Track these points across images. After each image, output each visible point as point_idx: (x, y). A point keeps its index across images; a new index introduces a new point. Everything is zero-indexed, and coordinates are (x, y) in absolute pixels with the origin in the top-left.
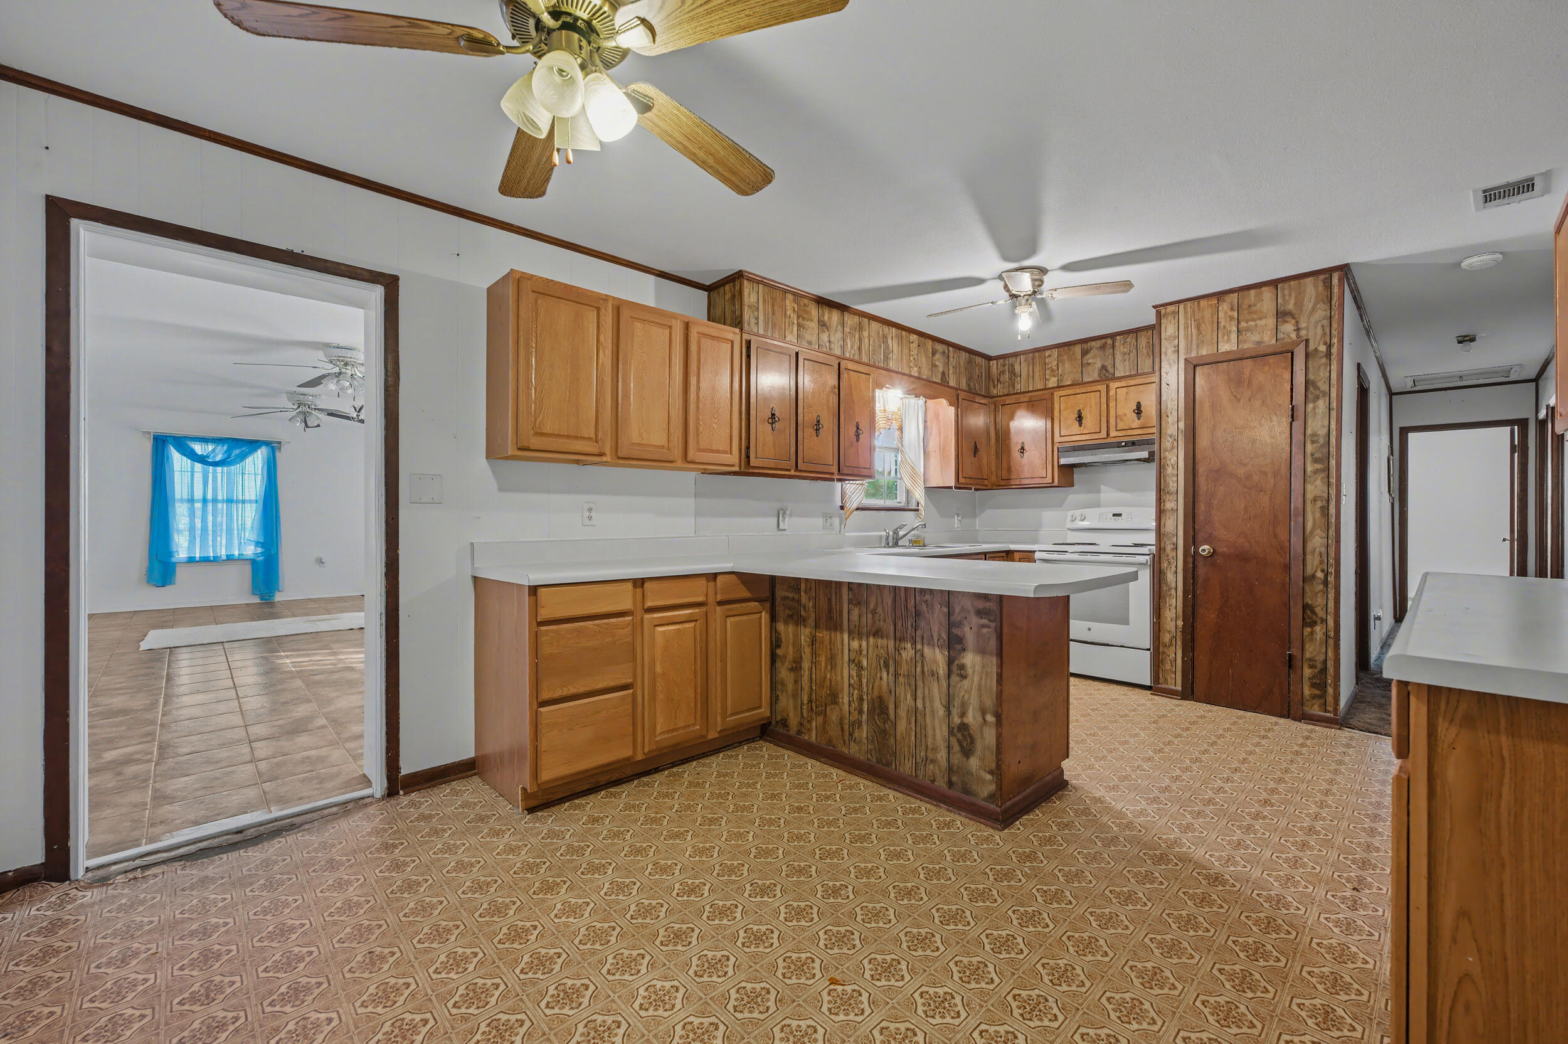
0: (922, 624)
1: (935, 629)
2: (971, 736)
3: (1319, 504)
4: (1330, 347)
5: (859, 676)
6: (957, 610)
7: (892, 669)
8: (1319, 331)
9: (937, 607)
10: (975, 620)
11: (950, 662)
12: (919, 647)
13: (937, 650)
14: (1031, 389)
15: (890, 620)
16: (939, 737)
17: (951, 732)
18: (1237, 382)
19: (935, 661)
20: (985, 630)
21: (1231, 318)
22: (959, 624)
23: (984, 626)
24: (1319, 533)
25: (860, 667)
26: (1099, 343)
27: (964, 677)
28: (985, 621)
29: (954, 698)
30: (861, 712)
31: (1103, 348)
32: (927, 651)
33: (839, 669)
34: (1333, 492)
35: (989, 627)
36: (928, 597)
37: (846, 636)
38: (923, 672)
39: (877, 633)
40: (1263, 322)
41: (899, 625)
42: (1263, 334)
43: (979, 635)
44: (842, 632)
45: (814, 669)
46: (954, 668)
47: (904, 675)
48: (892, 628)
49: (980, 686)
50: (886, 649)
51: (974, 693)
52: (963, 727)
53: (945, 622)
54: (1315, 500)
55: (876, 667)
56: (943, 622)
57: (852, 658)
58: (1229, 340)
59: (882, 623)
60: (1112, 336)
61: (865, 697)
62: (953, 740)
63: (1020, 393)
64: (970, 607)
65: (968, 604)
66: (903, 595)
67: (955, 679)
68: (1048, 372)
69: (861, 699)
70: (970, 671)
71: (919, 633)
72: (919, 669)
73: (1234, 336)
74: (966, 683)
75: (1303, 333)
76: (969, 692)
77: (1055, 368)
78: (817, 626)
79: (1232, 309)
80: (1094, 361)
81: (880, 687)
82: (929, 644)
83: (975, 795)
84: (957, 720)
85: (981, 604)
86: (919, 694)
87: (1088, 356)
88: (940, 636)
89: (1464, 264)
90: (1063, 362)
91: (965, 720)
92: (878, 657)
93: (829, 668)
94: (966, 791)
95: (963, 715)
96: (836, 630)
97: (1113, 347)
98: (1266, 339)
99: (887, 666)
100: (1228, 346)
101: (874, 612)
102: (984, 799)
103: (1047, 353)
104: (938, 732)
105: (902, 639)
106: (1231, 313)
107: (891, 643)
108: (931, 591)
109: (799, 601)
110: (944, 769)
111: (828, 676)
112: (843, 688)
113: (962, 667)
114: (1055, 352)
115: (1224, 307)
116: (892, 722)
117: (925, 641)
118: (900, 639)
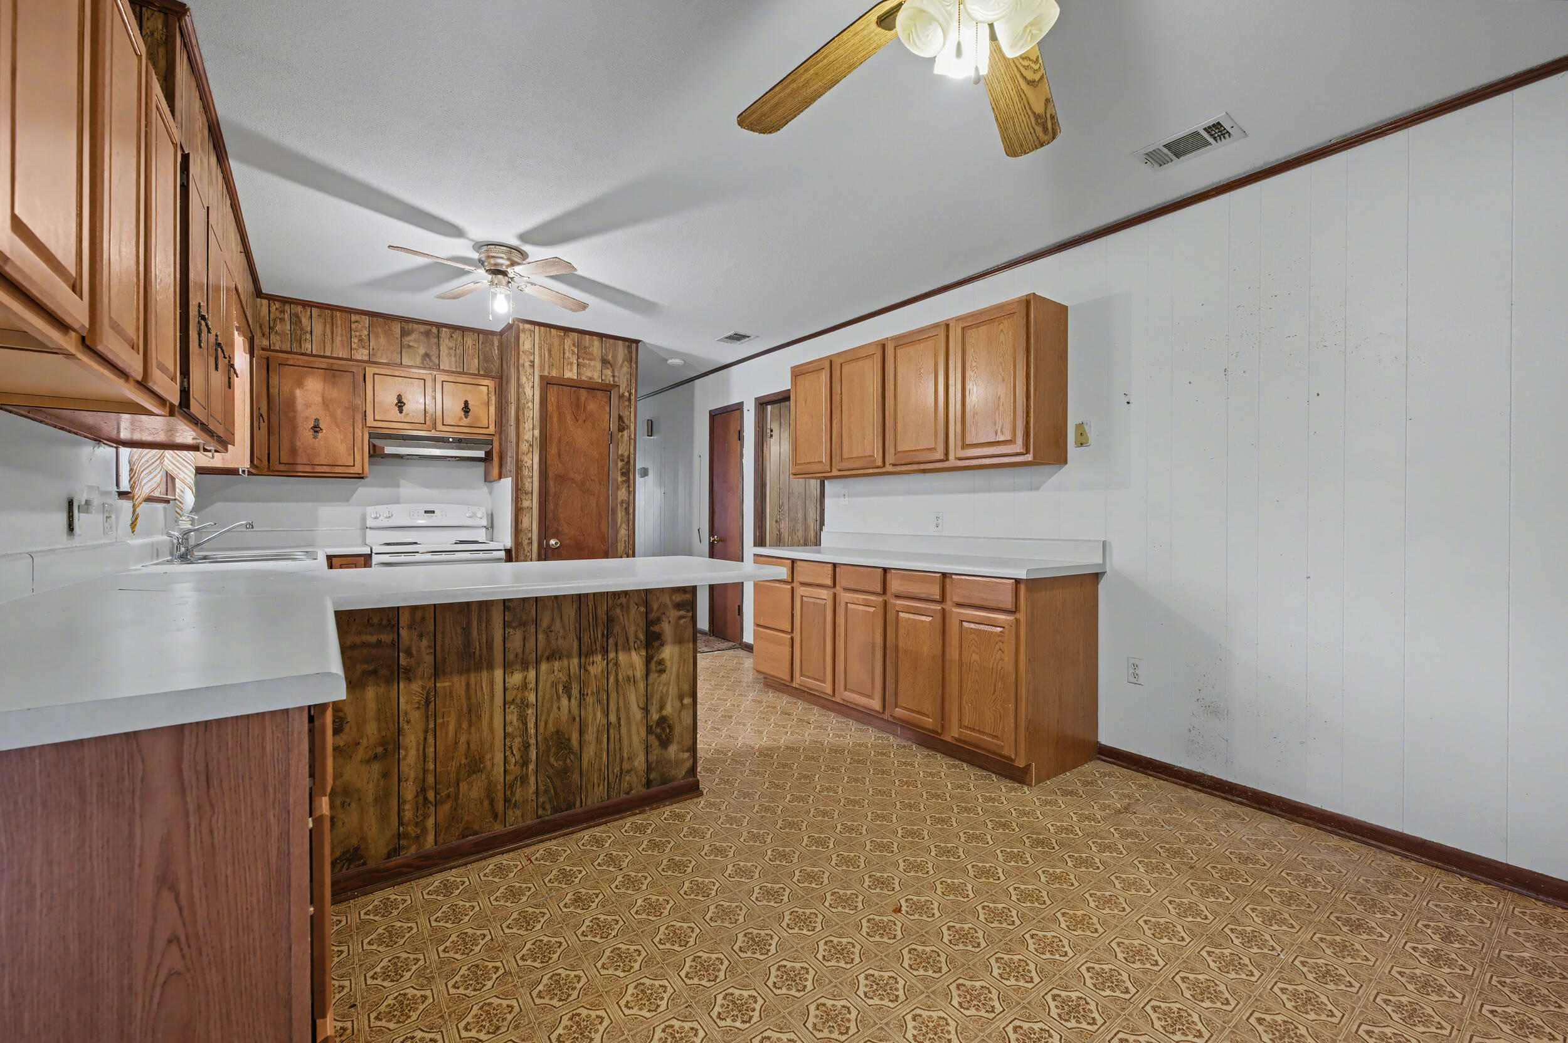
0: (617, 629)
1: (631, 631)
2: (669, 727)
3: (624, 505)
4: (630, 394)
5: (523, 719)
6: (655, 607)
7: (575, 692)
8: (625, 380)
9: (633, 609)
10: (674, 614)
11: (648, 660)
12: (612, 655)
13: (633, 653)
14: (328, 354)
15: (572, 635)
16: (636, 740)
17: (649, 730)
18: (577, 405)
19: (632, 666)
20: (682, 621)
21: (573, 353)
22: (658, 621)
23: (681, 617)
24: (624, 526)
25: (524, 705)
26: (423, 328)
27: (662, 671)
28: (682, 613)
29: (652, 696)
30: (525, 763)
31: (427, 334)
32: (622, 657)
33: (485, 722)
34: (631, 498)
35: (684, 617)
36: (623, 600)
37: (498, 674)
38: (617, 681)
39: (554, 655)
40: (593, 363)
41: (585, 638)
42: (593, 373)
43: (677, 626)
44: (491, 667)
45: (431, 740)
46: (653, 665)
47: (593, 693)
48: (576, 644)
49: (678, 673)
50: (565, 671)
51: (673, 684)
52: (663, 720)
53: (642, 623)
54: (622, 502)
55: (552, 697)
56: (641, 624)
57: (509, 698)
58: (571, 370)
59: (560, 641)
60: (440, 326)
61: (533, 741)
62: (652, 738)
63: (312, 355)
64: (669, 603)
65: (666, 599)
66: (591, 604)
67: (653, 676)
68: (355, 340)
69: (526, 746)
70: (668, 663)
71: (611, 641)
72: (612, 679)
73: (575, 367)
74: (664, 676)
75: (616, 379)
76: (667, 684)
77: (365, 338)
78: (437, 672)
79: (574, 345)
80: (416, 345)
81: (558, 719)
82: (624, 649)
83: (673, 780)
84: (655, 716)
85: (678, 598)
86: (612, 706)
87: (408, 339)
88: (637, 638)
89: (669, 361)
90: (377, 336)
91: (664, 713)
92: (554, 685)
93: (465, 725)
94: (665, 781)
95: (662, 708)
96: (478, 668)
97: (438, 337)
98: (595, 377)
99: (567, 690)
100: (571, 374)
101: (549, 630)
102: (683, 778)
103: (354, 318)
104: (634, 737)
105: (591, 652)
106: (573, 348)
107: (575, 661)
108: (626, 593)
109: (396, 644)
110: (641, 773)
111: (463, 739)
112: (492, 745)
113: (661, 662)
114: (366, 320)
115: (568, 342)
116: (575, 754)
117: (619, 648)
118: (585, 654)
